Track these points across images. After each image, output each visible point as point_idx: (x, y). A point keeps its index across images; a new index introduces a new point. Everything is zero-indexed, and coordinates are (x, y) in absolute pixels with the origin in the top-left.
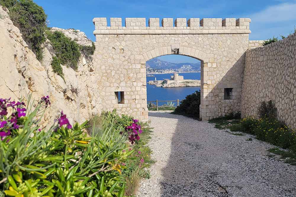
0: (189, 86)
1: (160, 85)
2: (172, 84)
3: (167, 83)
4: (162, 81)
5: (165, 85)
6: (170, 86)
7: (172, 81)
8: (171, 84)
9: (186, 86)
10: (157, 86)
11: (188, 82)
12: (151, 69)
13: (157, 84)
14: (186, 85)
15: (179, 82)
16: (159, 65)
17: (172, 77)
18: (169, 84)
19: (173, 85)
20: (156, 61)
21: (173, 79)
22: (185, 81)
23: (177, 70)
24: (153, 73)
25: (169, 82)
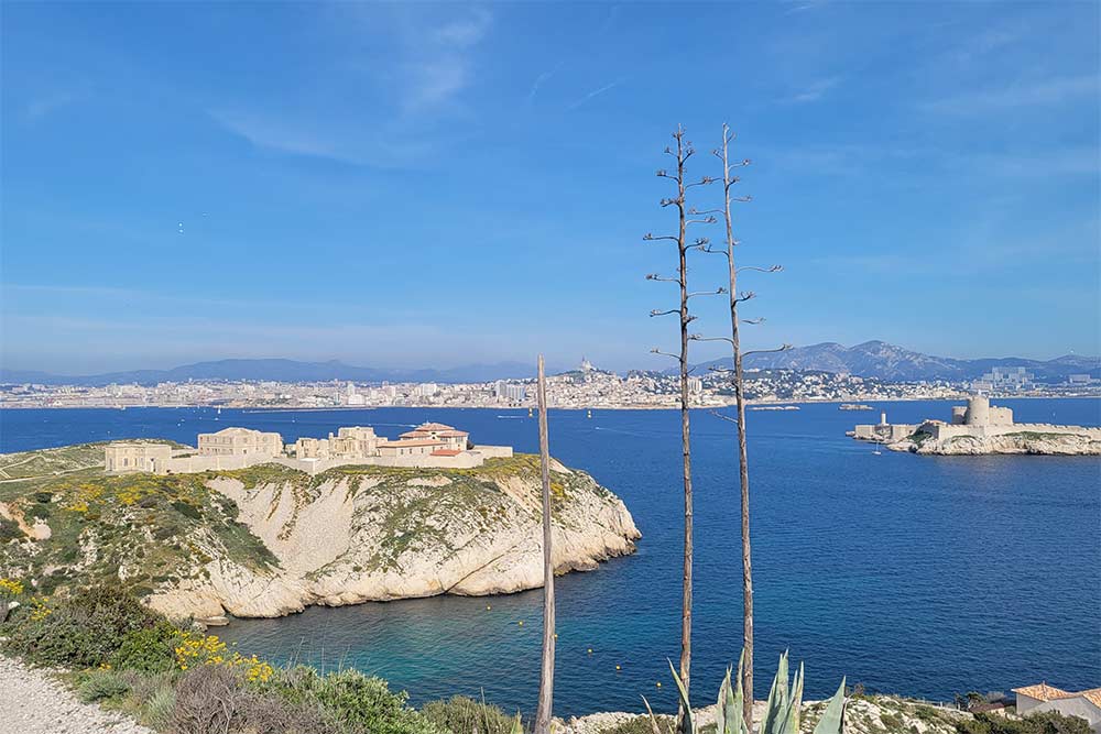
0: (1039, 453)
1: (906, 445)
2: (962, 442)
3: (937, 437)
4: (914, 428)
5: (928, 446)
6: (950, 449)
7: (961, 430)
8: (955, 439)
9: (1024, 451)
10: (891, 446)
11: (1037, 436)
12: (854, 380)
13: (890, 438)
14: (1025, 447)
15: (990, 432)
16: (890, 364)
17: (961, 411)
18: (945, 442)
19: (966, 447)
20: (876, 352)
21: (964, 420)
22: (1020, 428)
23: (966, 387)
24: (862, 395)
25: (947, 431)
